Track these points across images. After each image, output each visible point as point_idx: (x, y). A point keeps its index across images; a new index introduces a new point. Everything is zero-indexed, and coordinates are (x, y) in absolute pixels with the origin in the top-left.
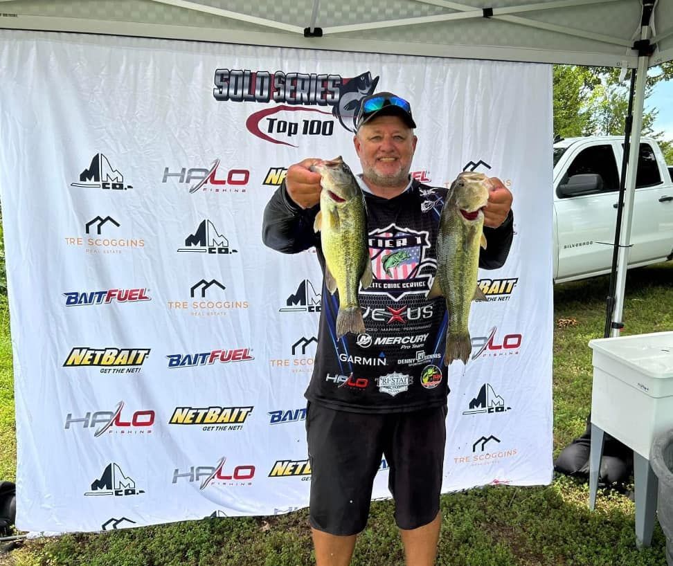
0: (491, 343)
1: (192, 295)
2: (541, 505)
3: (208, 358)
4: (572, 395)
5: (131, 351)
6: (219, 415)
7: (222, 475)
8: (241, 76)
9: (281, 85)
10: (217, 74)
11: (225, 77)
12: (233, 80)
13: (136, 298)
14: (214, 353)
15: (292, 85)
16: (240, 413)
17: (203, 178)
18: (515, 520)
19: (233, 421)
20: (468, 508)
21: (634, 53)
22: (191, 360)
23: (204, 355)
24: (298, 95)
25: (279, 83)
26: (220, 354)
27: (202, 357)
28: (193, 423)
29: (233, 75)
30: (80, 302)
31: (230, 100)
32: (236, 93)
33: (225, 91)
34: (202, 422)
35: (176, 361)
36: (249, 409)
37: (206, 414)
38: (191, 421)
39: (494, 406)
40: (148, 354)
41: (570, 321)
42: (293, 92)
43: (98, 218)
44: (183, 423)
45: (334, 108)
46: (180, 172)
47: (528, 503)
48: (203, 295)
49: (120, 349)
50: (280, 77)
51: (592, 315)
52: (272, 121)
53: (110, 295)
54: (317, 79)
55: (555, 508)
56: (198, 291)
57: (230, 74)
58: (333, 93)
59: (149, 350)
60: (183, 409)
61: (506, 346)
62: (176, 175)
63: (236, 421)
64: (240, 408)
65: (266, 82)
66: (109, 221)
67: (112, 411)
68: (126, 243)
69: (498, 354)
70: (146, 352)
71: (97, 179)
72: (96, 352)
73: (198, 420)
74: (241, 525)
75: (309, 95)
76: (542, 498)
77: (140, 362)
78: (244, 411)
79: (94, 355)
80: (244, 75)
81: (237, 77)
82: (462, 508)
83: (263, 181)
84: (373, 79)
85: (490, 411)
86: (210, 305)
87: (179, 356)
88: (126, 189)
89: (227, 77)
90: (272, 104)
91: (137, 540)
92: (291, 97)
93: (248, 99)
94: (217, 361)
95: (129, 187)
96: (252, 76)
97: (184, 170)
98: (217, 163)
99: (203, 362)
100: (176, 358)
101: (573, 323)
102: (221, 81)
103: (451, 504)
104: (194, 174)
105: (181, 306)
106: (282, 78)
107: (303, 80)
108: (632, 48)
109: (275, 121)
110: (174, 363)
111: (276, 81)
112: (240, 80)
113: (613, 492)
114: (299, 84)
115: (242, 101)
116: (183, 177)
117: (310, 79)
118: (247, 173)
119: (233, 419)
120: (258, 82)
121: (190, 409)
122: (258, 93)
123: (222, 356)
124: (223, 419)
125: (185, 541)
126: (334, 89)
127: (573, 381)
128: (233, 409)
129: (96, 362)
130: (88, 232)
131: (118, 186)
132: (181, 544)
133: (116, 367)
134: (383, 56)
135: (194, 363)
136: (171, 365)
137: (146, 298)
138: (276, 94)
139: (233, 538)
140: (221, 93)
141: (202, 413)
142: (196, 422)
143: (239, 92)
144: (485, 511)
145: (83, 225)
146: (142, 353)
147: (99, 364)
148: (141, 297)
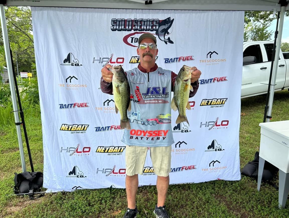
0: (216, 124)
1: (104, 105)
2: (237, 188)
3: (110, 128)
4: (246, 144)
5: (82, 125)
6: (114, 149)
7: (114, 172)
8: (121, 21)
9: (136, 24)
10: (112, 21)
11: (115, 22)
12: (118, 23)
13: (84, 106)
14: (112, 126)
15: (140, 23)
16: (121, 149)
17: (107, 61)
18: (227, 194)
19: (119, 151)
20: (208, 188)
21: (279, 5)
22: (104, 129)
23: (108, 127)
24: (143, 27)
25: (135, 23)
26: (114, 127)
27: (107, 128)
28: (104, 152)
29: (118, 21)
30: (64, 108)
31: (117, 30)
32: (119, 28)
33: (115, 27)
34: (107, 152)
35: (98, 129)
36: (124, 147)
37: (109, 149)
38: (103, 152)
39: (217, 149)
40: (88, 127)
41: (242, 114)
42: (141, 26)
43: (70, 77)
44: (100, 152)
45: (156, 32)
46: (99, 59)
47: (232, 188)
48: (108, 105)
49: (78, 125)
50: (135, 21)
51: (251, 112)
52: (132, 38)
53: (75, 105)
54: (150, 21)
55: (243, 190)
56: (106, 103)
57: (117, 20)
58: (156, 26)
59: (89, 125)
60: (101, 147)
61: (222, 125)
62: (98, 60)
63: (120, 152)
64: (121, 147)
65: (130, 23)
66: (74, 78)
67: (75, 147)
68: (80, 85)
69: (219, 128)
70: (88, 126)
71: (69, 62)
72: (70, 126)
73: (106, 151)
74: (121, 191)
75: (146, 27)
76: (237, 185)
77: (86, 130)
78: (123, 148)
79: (69, 127)
80: (122, 21)
81: (119, 21)
82: (205, 188)
83: (129, 62)
84: (172, 20)
85: (216, 150)
86: (111, 109)
87: (99, 127)
88: (80, 66)
89: (116, 22)
90: (133, 32)
91: (84, 195)
92: (140, 28)
93: (123, 30)
94: (113, 129)
95: (81, 65)
96: (125, 21)
97: (100, 58)
98: (112, 55)
99: (108, 129)
100: (98, 128)
101: (244, 115)
102: (114, 23)
103: (201, 186)
104: (104, 60)
105: (100, 109)
106: (136, 21)
107: (144, 21)
108: (278, 3)
109: (134, 38)
110: (98, 130)
111: (134, 23)
112: (121, 23)
113: (267, 184)
114: (143, 23)
115: (121, 31)
116: (100, 61)
117: (147, 21)
118: (123, 59)
119: (118, 151)
120: (128, 23)
121: (103, 147)
122: (127, 27)
123: (115, 128)
124: (115, 151)
125: (101, 197)
126: (156, 24)
127: (245, 138)
128: (119, 147)
129: (69, 129)
130: (66, 82)
131: (77, 65)
132: (100, 198)
133: (77, 131)
134: (176, 11)
135: (105, 130)
136: (96, 131)
137: (87, 106)
138: (134, 28)
139: (119, 196)
140: (113, 28)
141: (107, 148)
142: (105, 152)
143: (120, 27)
144: (215, 190)
145: (65, 79)
146: (86, 126)
147: (70, 130)
148: (85, 106)
